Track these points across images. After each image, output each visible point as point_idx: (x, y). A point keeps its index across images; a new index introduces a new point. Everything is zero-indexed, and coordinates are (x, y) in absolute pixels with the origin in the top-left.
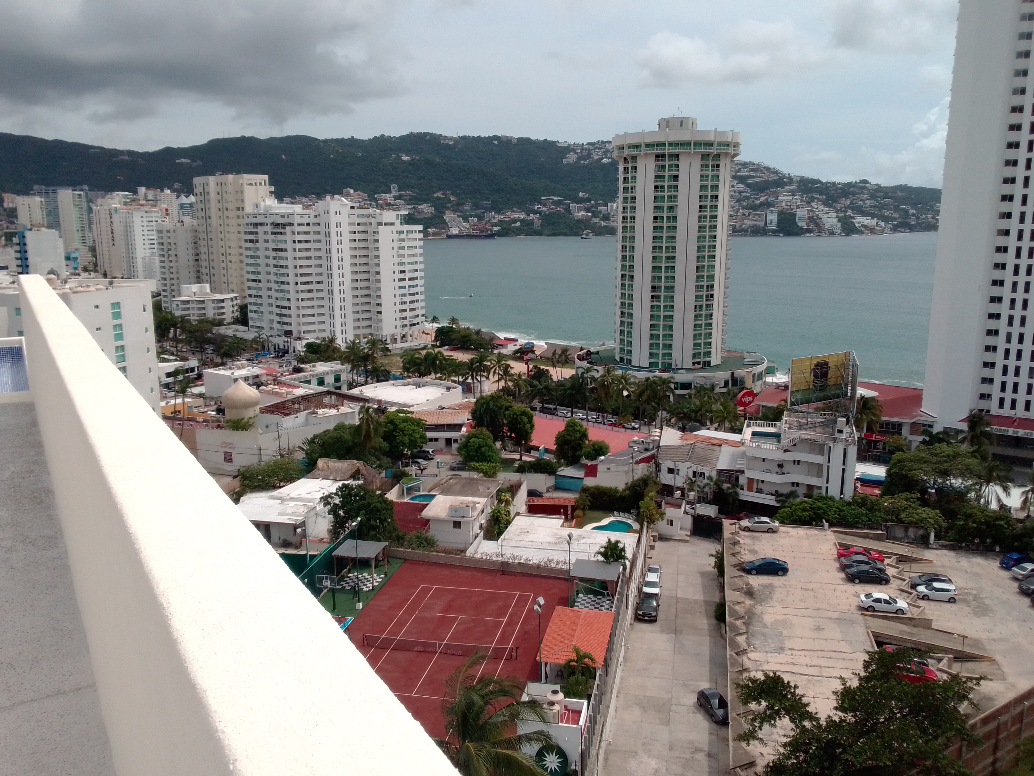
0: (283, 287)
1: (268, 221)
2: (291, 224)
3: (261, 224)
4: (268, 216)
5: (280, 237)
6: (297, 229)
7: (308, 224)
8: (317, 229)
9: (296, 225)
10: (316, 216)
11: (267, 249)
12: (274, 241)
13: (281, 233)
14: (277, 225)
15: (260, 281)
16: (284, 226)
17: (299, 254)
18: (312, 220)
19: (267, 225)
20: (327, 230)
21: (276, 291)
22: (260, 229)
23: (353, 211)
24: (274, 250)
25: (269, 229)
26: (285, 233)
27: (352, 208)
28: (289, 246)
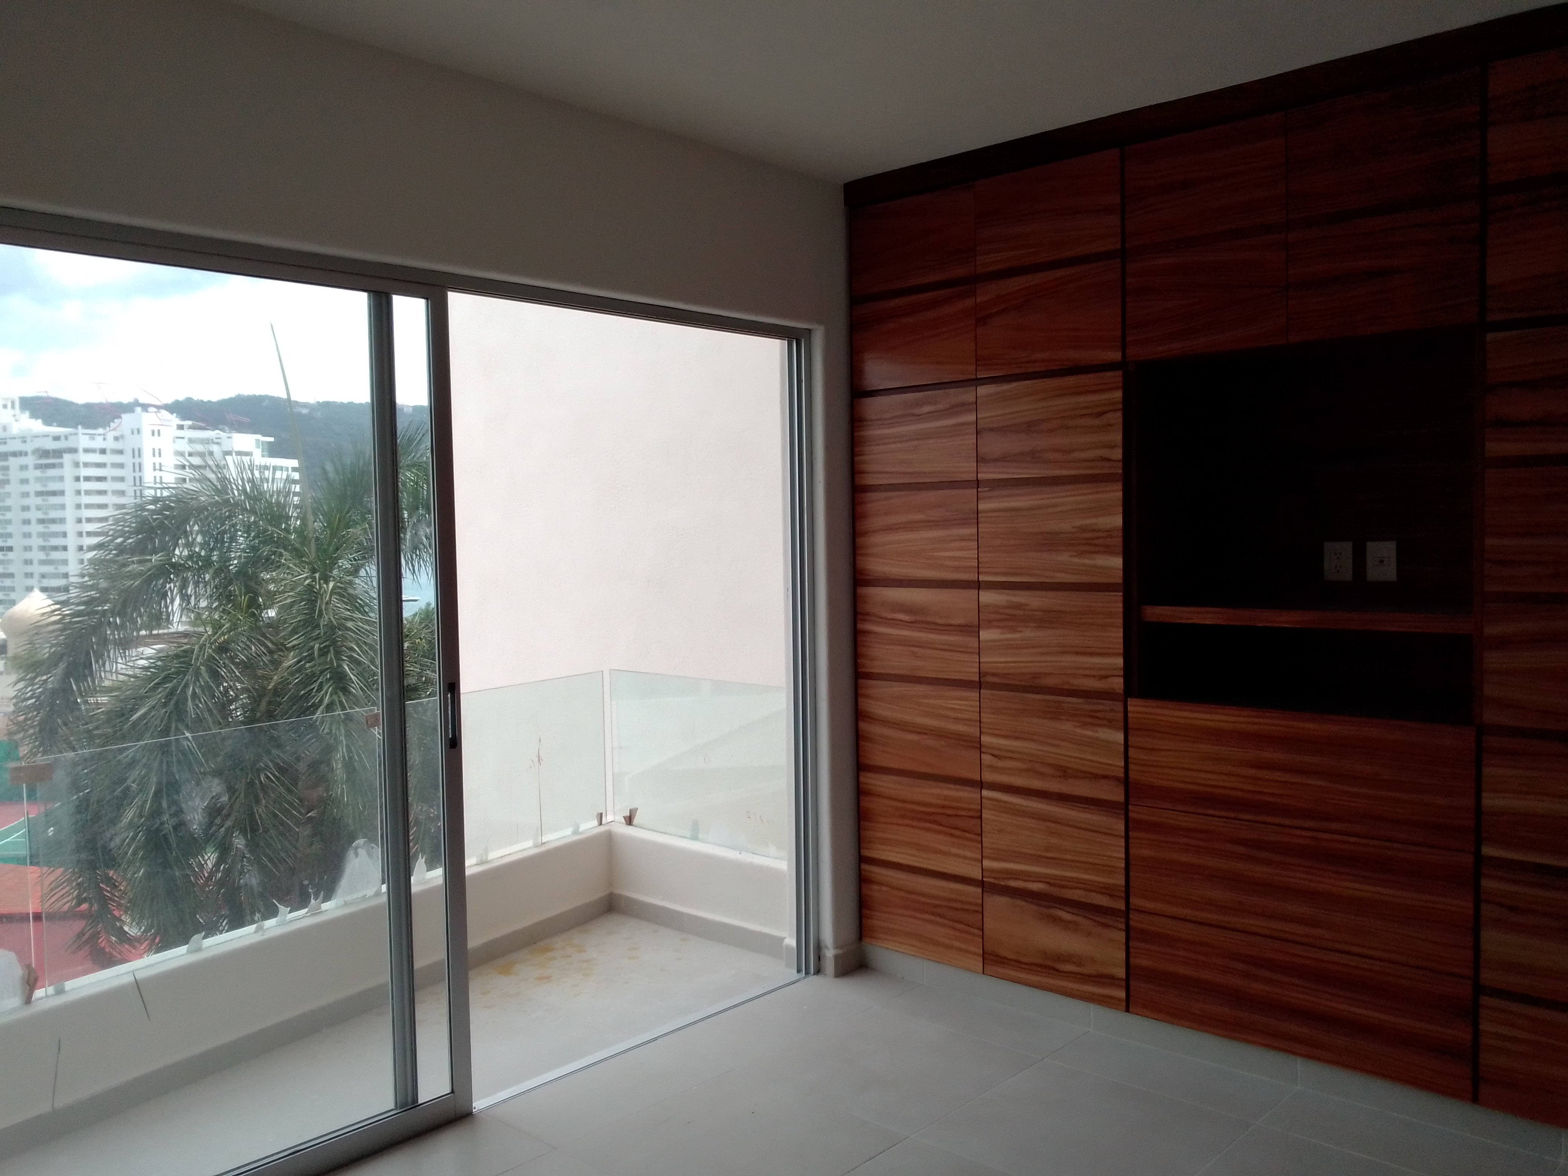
0: (55, 555)
1: (29, 447)
2: (74, 451)
3: (15, 454)
4: (28, 440)
5: (51, 472)
6: (84, 458)
7: (103, 451)
8: (118, 459)
9: (81, 450)
10: (116, 439)
11: (26, 495)
12: (38, 480)
13: (53, 466)
14: (45, 454)
15: (10, 549)
16: (58, 453)
17: (86, 500)
18: (110, 444)
19: (26, 454)
20: (137, 460)
21: (43, 562)
22: (13, 462)
23: (181, 433)
24: (39, 494)
25: (30, 460)
26: (61, 466)
27: (181, 427)
28: (69, 486)
